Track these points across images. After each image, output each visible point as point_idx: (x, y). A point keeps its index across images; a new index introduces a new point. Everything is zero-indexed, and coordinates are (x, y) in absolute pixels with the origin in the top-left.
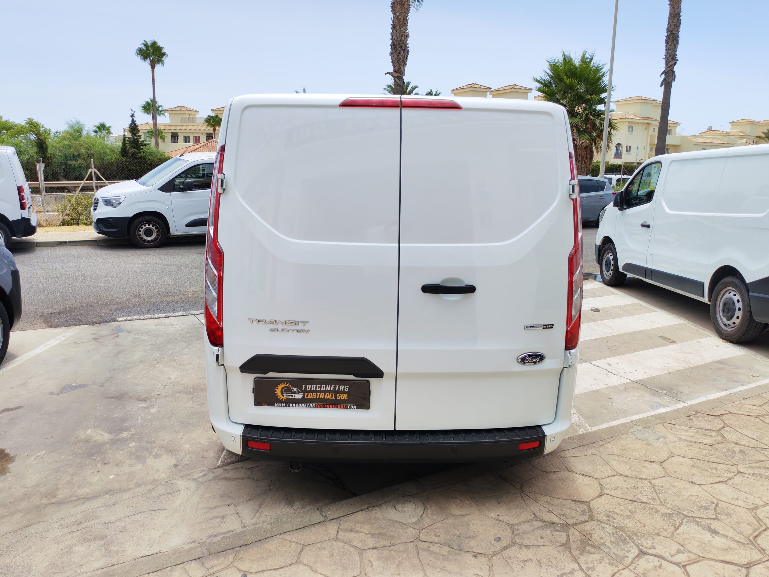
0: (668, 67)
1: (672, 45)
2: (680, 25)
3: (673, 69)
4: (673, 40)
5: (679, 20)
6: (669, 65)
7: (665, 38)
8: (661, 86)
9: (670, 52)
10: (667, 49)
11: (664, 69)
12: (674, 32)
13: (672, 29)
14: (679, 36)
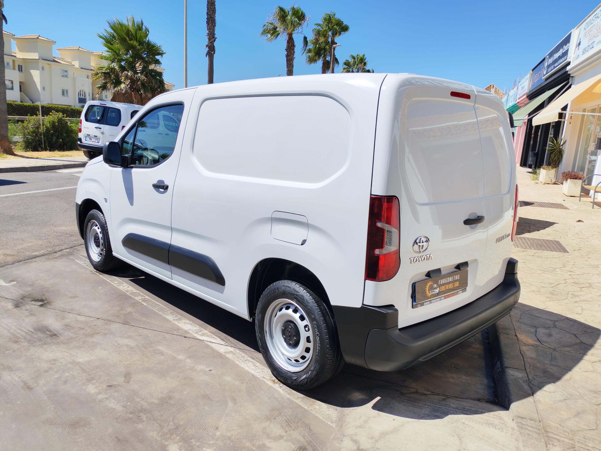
0: (210, 43)
1: (212, 26)
2: (215, 12)
3: (214, 44)
4: (212, 22)
5: (215, 8)
6: (211, 41)
7: (206, 20)
8: (206, 56)
9: (211, 31)
10: (209, 28)
11: (207, 44)
12: (212, 16)
13: (210, 14)
14: (216, 20)
